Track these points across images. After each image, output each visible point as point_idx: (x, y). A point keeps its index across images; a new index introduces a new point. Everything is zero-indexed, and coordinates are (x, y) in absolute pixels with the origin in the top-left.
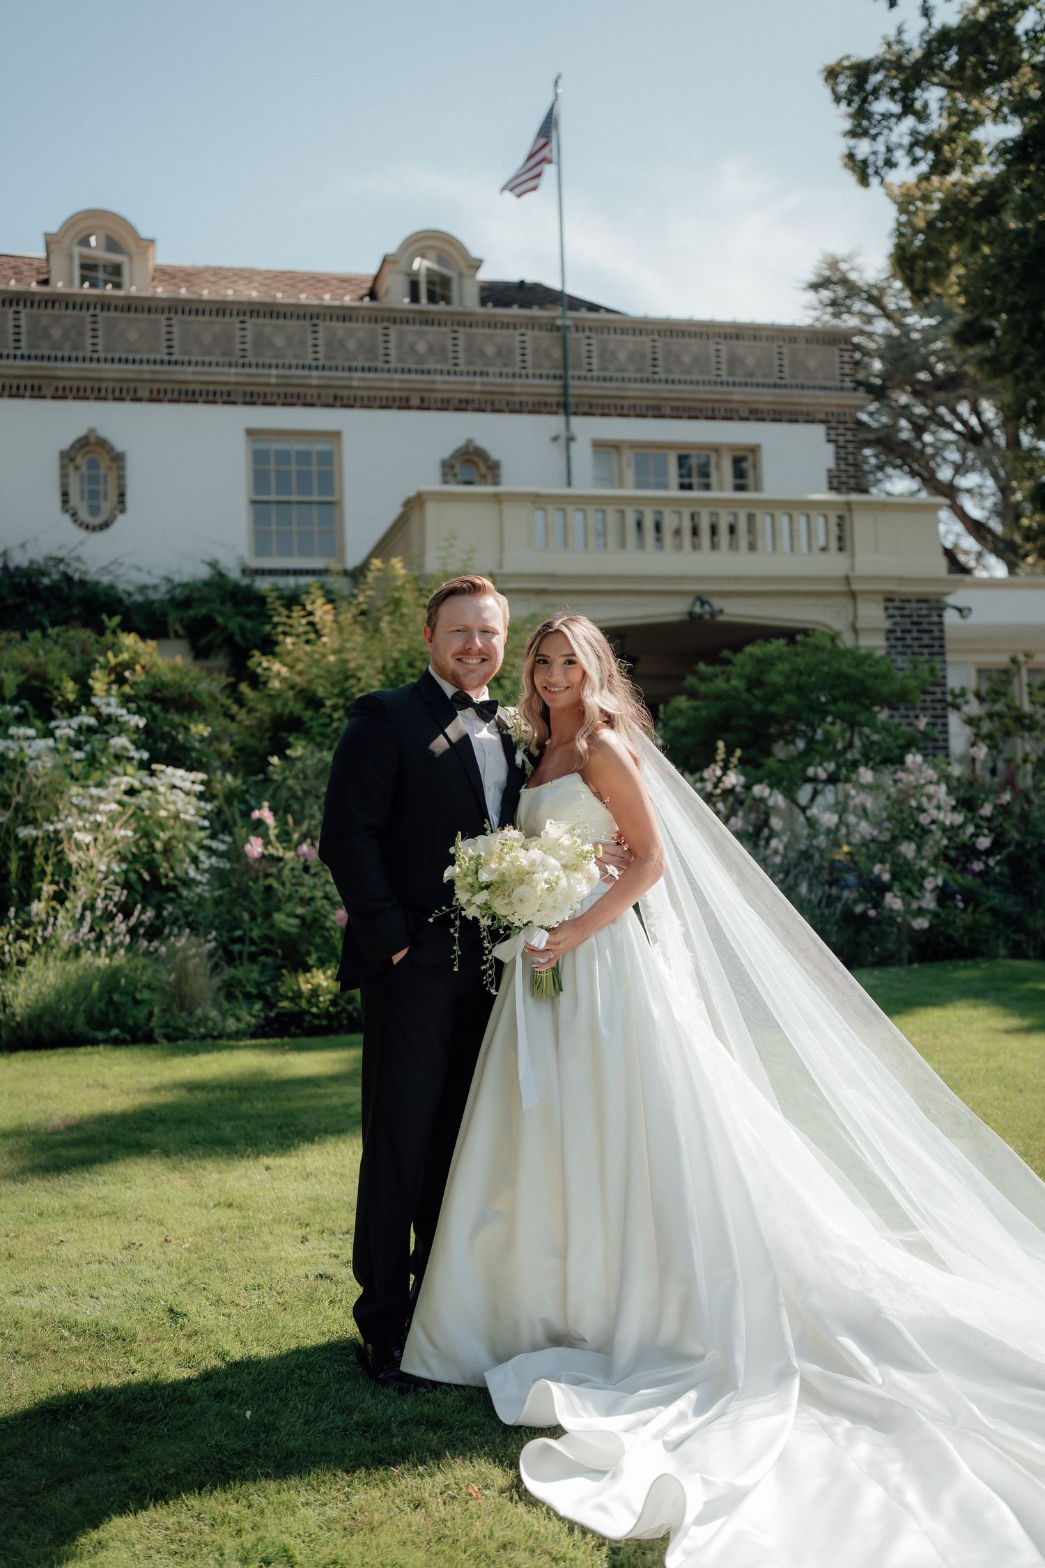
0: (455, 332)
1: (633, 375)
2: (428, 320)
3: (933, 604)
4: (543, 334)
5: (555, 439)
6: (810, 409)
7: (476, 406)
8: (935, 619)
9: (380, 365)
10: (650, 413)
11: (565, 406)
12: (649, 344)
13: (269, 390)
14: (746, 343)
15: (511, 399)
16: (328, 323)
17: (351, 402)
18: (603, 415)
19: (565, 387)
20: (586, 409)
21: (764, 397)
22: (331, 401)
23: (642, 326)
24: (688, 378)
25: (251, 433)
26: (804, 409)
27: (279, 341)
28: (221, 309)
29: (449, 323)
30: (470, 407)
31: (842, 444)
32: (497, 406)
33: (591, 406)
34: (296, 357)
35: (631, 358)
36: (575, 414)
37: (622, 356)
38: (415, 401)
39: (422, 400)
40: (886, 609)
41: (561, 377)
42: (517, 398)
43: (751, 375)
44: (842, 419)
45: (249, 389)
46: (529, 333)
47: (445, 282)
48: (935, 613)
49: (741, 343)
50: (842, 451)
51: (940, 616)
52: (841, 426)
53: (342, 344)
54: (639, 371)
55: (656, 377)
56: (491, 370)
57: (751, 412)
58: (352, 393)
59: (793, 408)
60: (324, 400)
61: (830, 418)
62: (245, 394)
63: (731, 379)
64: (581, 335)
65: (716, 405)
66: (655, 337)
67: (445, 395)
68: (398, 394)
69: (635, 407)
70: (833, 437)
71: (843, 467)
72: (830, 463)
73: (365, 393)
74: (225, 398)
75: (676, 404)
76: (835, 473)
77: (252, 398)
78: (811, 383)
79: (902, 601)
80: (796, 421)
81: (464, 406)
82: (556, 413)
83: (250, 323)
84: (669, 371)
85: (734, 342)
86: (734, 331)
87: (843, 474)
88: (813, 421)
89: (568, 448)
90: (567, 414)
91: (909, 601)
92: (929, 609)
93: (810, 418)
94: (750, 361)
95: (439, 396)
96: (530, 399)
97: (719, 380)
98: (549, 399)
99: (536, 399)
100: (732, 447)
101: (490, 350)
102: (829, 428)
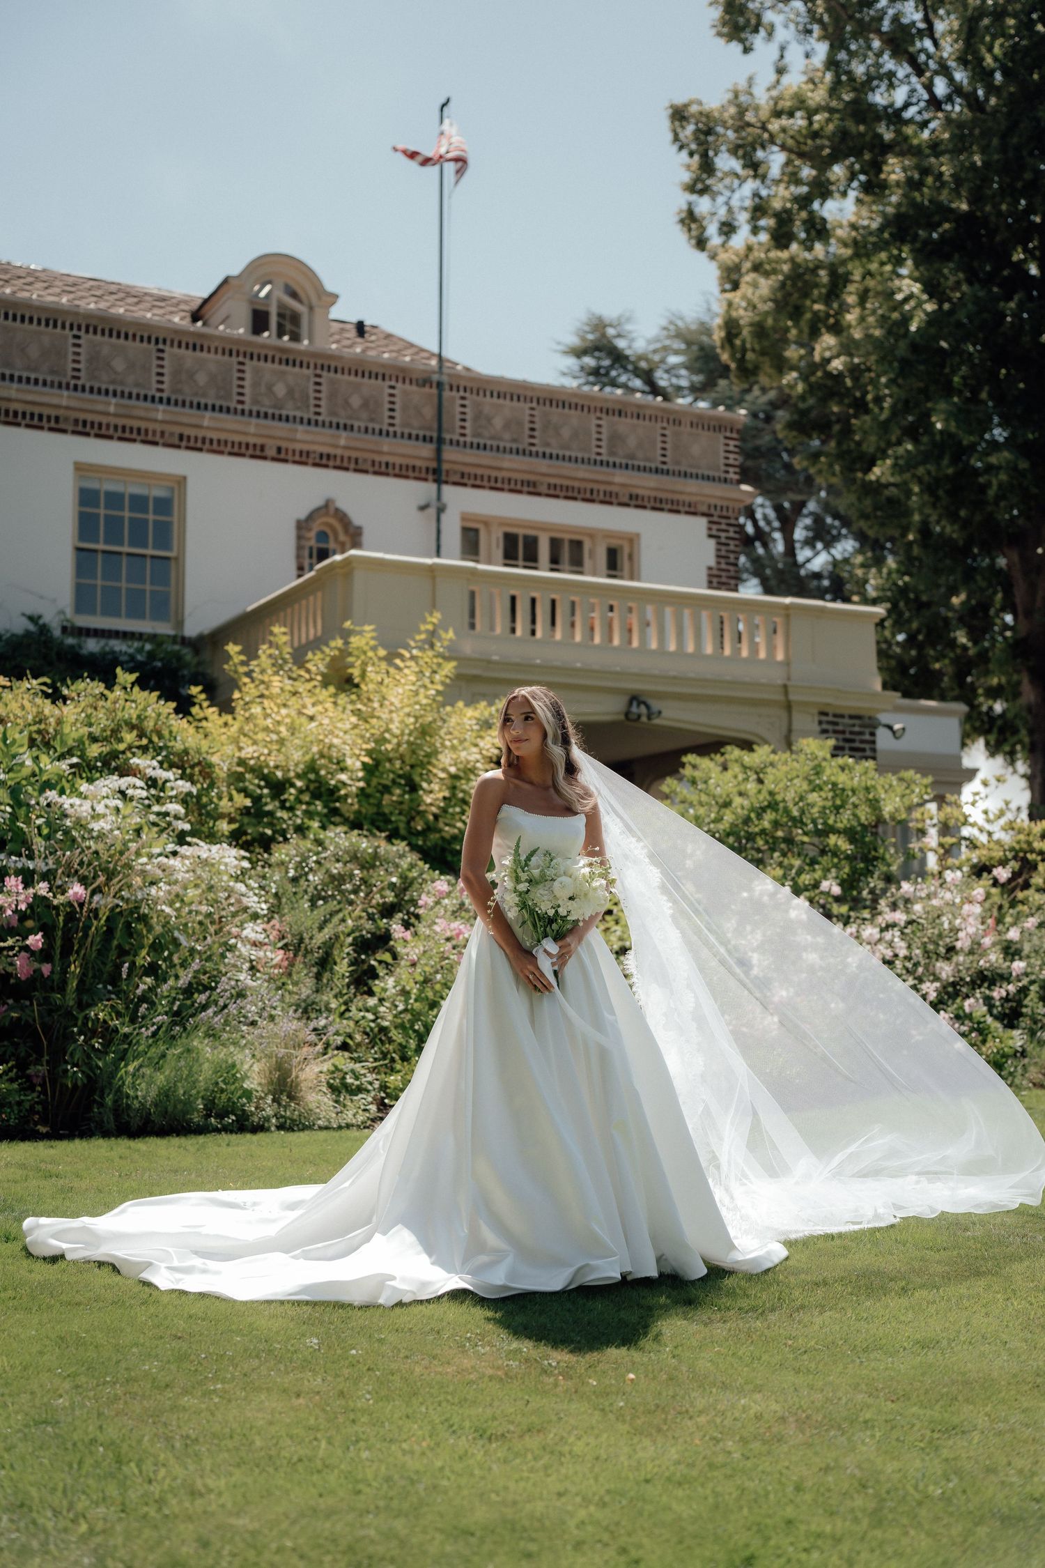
0: (319, 376)
1: (508, 445)
2: (290, 360)
3: (867, 721)
4: (414, 388)
5: (423, 508)
6: (694, 499)
7: (338, 463)
8: (867, 737)
9: (233, 405)
10: (525, 489)
11: (437, 475)
12: (528, 412)
13: (104, 420)
14: (628, 420)
15: (377, 458)
16: (176, 350)
17: (199, 445)
18: (474, 486)
19: (439, 451)
20: (457, 478)
21: (647, 484)
22: (176, 441)
23: (521, 392)
24: (567, 453)
25: (80, 468)
26: (687, 499)
27: (119, 365)
28: (51, 318)
29: (312, 366)
30: (331, 463)
31: (723, 540)
32: (360, 466)
33: (463, 475)
34: (137, 385)
35: (507, 426)
36: (446, 482)
37: (498, 422)
38: (271, 452)
39: (279, 450)
40: (820, 723)
41: (431, 440)
42: (384, 459)
43: (632, 457)
44: (725, 513)
45: (82, 416)
46: (399, 385)
47: (295, 318)
48: (867, 731)
49: (623, 419)
50: (723, 548)
51: (873, 734)
52: (723, 521)
53: (191, 375)
54: (514, 440)
55: (534, 449)
56: (356, 424)
57: (631, 497)
58: (201, 433)
59: (676, 497)
60: (168, 439)
61: (712, 511)
62: (76, 421)
63: (611, 460)
64: (454, 393)
65: (595, 486)
66: (534, 405)
67: (305, 447)
68: (252, 440)
69: (509, 480)
70: (714, 533)
71: (723, 566)
72: (712, 562)
73: (215, 436)
74: (53, 424)
75: (553, 481)
76: (715, 572)
77: (84, 429)
78: (694, 471)
79: (835, 716)
80: (678, 512)
81: (324, 461)
82: (426, 480)
83: (86, 339)
84: (548, 445)
85: (616, 418)
86: (617, 407)
87: (724, 574)
88: (694, 514)
89: (438, 520)
90: (439, 481)
91: (842, 716)
92: (860, 726)
93: (692, 510)
94: (632, 442)
95: (298, 447)
96: (398, 461)
97: (599, 458)
98: (418, 463)
99: (404, 461)
100: (608, 534)
101: (356, 401)
102: (710, 522)
